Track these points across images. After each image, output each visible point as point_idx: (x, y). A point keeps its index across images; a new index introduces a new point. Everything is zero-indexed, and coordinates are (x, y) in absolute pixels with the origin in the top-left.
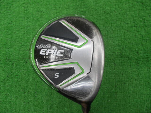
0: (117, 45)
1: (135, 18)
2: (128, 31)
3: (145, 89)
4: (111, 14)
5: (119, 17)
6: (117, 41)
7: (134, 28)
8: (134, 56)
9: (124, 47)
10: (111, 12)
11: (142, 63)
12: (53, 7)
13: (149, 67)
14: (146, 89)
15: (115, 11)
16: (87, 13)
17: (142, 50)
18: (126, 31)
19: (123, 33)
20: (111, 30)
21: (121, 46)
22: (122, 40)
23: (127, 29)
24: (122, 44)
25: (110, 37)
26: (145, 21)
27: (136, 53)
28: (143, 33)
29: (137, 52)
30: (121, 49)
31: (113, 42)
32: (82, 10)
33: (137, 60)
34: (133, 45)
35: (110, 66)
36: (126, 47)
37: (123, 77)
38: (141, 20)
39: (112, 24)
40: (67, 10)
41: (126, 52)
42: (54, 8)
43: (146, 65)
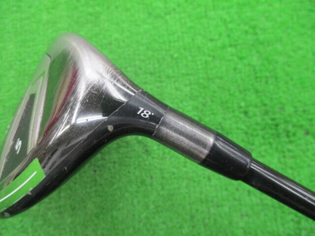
0: (186, 95)
1: (230, 26)
2: (214, 57)
3: (279, 220)
4: (168, 17)
5: (189, 24)
6: (186, 85)
7: (230, 50)
8: (236, 123)
9: (209, 100)
10: (166, 14)
11: (262, 141)
12: (13, 6)
13: (283, 152)
14: (281, 218)
15: (177, 10)
16: (102, 17)
17: (256, 106)
18: (210, 59)
19: (201, 64)
20: (169, 59)
21: (200, 99)
22: (202, 81)
23: (211, 53)
24: (200, 92)
25: (168, 77)
26: (258, 31)
27: (242, 116)
28: (255, 60)
29: (246, 113)
30: (200, 106)
31: (177, 89)
32: (91, 10)
33: (246, 133)
34: (230, 95)
35: (170, 159)
36: (212, 101)
37: (211, 186)
38: (246, 28)
39: (170, 42)
40: (49, 13)
41: (213, 114)
42: (15, 9)
43: (274, 145)
